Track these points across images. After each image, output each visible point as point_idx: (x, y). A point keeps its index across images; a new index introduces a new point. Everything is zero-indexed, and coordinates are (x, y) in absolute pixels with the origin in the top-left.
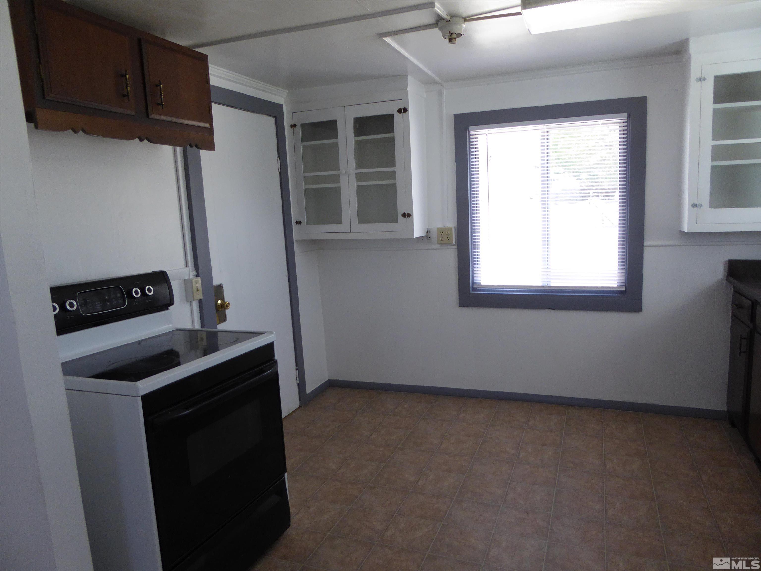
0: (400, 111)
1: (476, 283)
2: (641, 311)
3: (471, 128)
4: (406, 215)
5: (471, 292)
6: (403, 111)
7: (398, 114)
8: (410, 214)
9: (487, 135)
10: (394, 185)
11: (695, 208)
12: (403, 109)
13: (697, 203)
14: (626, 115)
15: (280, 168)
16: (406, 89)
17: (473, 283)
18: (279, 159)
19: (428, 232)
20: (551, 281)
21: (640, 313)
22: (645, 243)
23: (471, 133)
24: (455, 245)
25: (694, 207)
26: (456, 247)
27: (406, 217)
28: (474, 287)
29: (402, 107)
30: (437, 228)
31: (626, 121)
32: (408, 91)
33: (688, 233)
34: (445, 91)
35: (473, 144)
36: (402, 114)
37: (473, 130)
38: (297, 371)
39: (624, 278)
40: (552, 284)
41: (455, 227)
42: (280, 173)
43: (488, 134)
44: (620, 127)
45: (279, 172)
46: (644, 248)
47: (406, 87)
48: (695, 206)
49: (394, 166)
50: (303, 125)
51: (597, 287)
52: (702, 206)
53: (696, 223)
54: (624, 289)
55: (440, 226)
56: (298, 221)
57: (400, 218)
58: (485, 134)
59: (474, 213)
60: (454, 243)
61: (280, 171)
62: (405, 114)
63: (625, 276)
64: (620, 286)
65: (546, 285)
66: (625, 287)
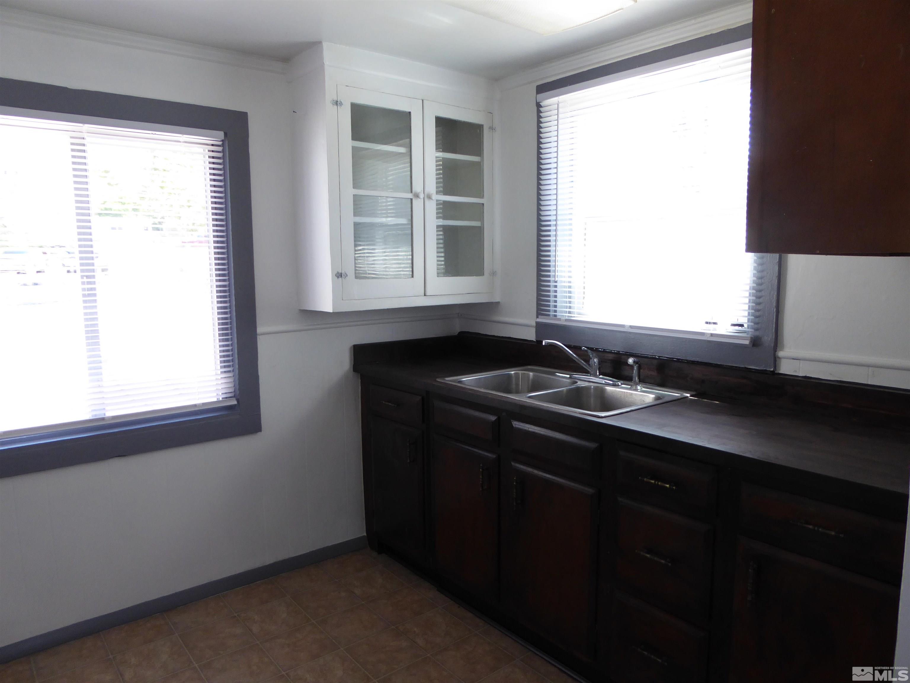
2: (261, 431)
11: (340, 279)
13: (341, 272)
14: (221, 134)
20: (107, 408)
21: (259, 433)
22: (260, 330)
25: (338, 277)
33: (334, 313)
39: (232, 385)
40: (110, 414)
46: (258, 336)
48: (339, 275)
51: (195, 406)
52: (347, 275)
53: (342, 300)
54: (234, 402)
63: (234, 381)
64: (226, 398)
65: (104, 416)
66: (235, 398)
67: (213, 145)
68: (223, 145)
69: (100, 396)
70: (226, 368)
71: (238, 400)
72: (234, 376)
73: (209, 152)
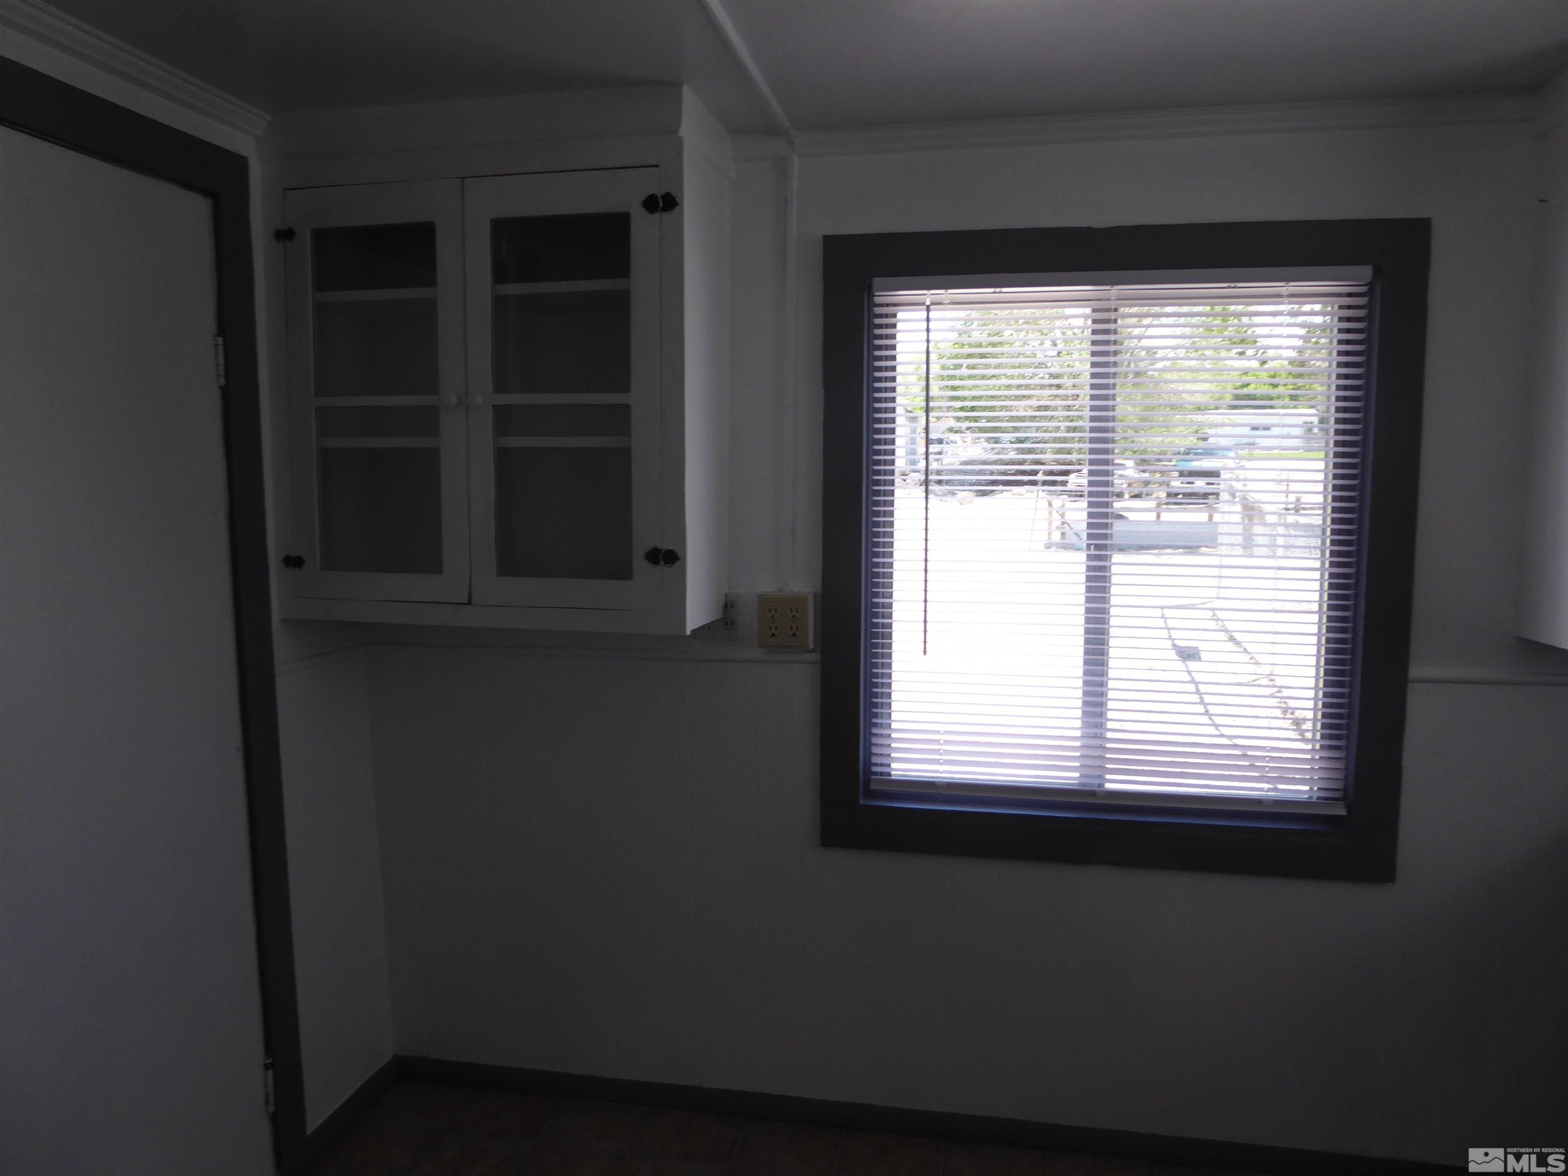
0: (651, 204)
1: (876, 773)
2: (1394, 879)
3: (876, 281)
4: (661, 557)
5: (861, 802)
6: (661, 205)
7: (644, 212)
8: (676, 553)
9: (928, 307)
10: (625, 453)
12: (662, 197)
14: (1366, 271)
15: (222, 373)
16: (676, 132)
17: (869, 773)
18: (220, 340)
19: (729, 607)
21: (1390, 885)
22: (1414, 672)
23: (877, 300)
24: (813, 651)
26: (815, 657)
27: (662, 563)
28: (873, 787)
29: (659, 193)
30: (760, 596)
31: (1364, 289)
32: (681, 138)
34: (796, 160)
35: (881, 333)
36: (657, 215)
37: (880, 291)
38: (270, 1072)
39: (1339, 775)
41: (815, 594)
42: (225, 391)
43: (932, 304)
44: (1341, 307)
45: (221, 387)
46: (1410, 686)
47: (677, 125)
49: (625, 387)
50: (321, 236)
54: (1342, 812)
55: (766, 586)
56: (292, 555)
57: (640, 564)
58: (924, 304)
59: (877, 552)
60: (811, 646)
61: (222, 382)
62: (668, 217)
63: (1345, 769)
64: (1327, 799)
65: (1095, 789)
66: (1343, 803)
67: (1350, 295)
68: (1369, 294)
69: (1097, 753)
70: (1333, 741)
71: (1349, 808)
72: (1346, 758)
73: (1341, 310)
